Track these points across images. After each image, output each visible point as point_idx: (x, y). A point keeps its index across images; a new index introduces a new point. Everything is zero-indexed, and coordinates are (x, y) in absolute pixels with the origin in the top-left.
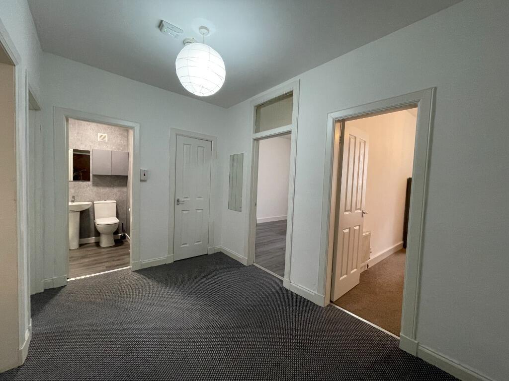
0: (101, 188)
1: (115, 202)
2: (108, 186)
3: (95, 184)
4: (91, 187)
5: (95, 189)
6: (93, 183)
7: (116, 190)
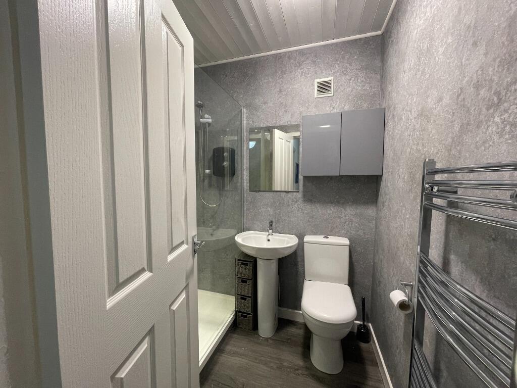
0: (318, 206)
1: (348, 242)
2: (331, 202)
3: (309, 198)
4: (300, 202)
5: (308, 208)
6: (304, 196)
7: (349, 213)
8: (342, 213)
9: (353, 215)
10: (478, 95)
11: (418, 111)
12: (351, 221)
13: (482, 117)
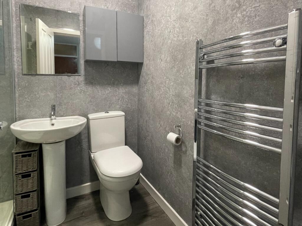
0: (98, 87)
1: (123, 113)
2: (109, 84)
3: (90, 81)
4: (83, 86)
5: (90, 90)
6: (86, 79)
7: (122, 91)
8: (116, 92)
9: (124, 93)
10: (225, 4)
11: (177, 16)
12: (123, 98)
13: (228, 15)
